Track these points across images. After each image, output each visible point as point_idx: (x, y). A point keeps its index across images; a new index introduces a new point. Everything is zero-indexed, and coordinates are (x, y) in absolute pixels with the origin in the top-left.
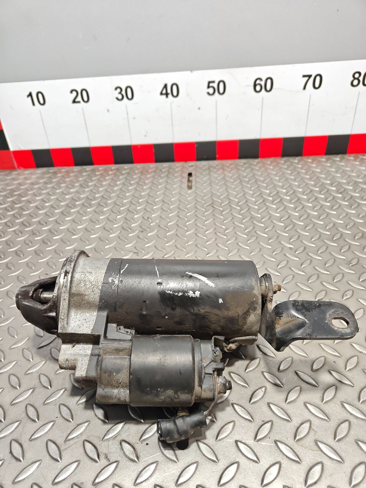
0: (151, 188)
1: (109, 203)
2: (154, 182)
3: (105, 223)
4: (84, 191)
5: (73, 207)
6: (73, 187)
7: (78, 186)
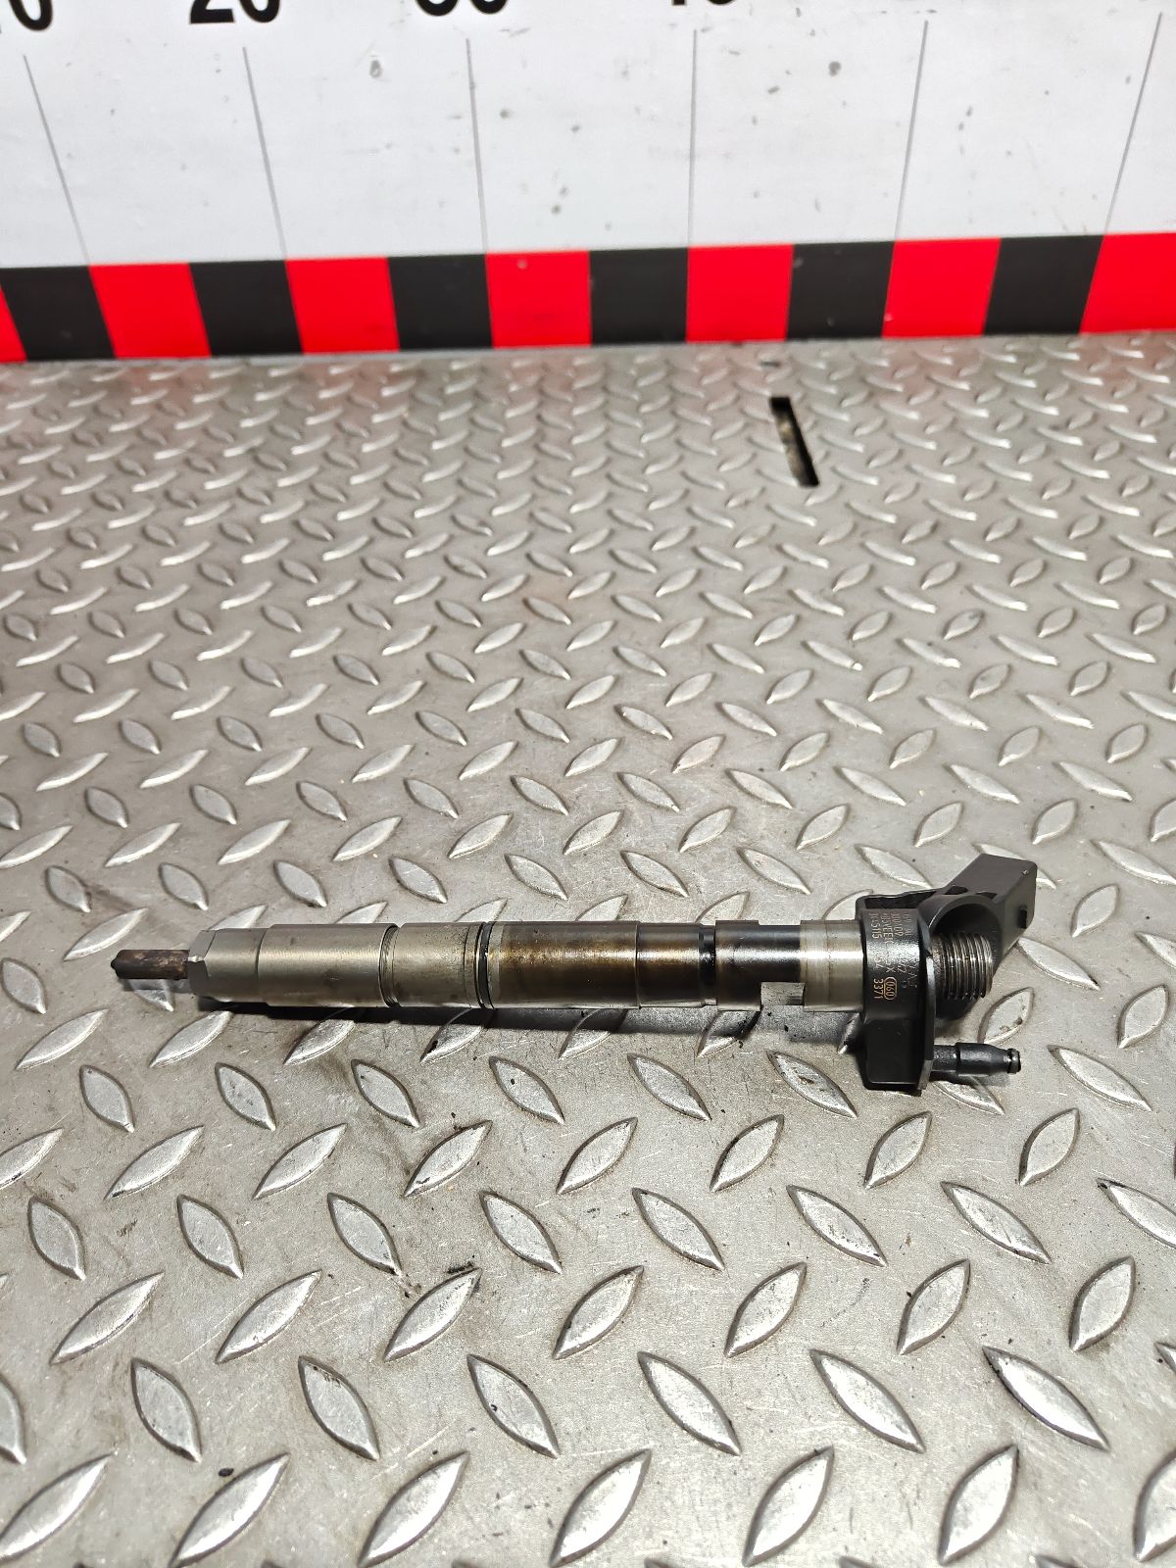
0: (609, 477)
1: (413, 559)
2: (617, 444)
3: (419, 684)
4: (275, 486)
5: (229, 582)
6: (218, 466)
7: (238, 457)
